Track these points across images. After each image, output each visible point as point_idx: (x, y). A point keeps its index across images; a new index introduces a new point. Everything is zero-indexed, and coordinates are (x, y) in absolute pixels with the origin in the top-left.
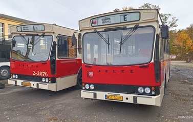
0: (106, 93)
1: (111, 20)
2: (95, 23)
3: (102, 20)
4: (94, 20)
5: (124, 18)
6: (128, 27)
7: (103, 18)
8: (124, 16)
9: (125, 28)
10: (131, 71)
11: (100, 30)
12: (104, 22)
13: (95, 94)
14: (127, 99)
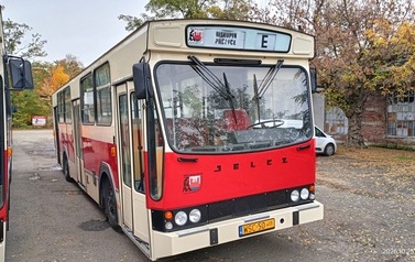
0: (240, 221)
1: (237, 40)
2: (198, 38)
3: (218, 34)
4: (197, 31)
5: (264, 42)
6: (264, 62)
7: (220, 30)
8: (264, 37)
9: (257, 64)
10: (284, 159)
11: (202, 59)
12: (220, 42)
13: (214, 234)
14: (282, 221)
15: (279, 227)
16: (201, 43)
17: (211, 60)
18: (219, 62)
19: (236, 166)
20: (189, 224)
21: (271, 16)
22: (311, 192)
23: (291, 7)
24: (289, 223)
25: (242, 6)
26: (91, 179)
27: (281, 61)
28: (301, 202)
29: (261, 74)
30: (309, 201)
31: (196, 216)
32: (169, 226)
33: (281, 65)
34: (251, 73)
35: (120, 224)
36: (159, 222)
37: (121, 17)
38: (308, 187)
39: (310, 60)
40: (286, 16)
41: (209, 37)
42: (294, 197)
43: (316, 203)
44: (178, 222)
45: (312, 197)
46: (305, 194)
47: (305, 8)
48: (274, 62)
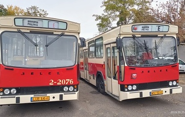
0: (151, 90)
1: (149, 29)
3: (142, 27)
5: (159, 29)
10: (167, 70)
11: (137, 36)
12: (143, 30)
13: (141, 94)
14: (166, 92)
15: (164, 94)
16: (137, 31)
17: (140, 36)
18: (143, 36)
19: (149, 72)
20: (132, 90)
21: (159, 12)
22: (177, 83)
23: (169, 7)
24: (168, 93)
25: (145, 7)
26: (92, 77)
27: (165, 35)
28: (173, 86)
29: (158, 40)
30: (176, 86)
31: (135, 87)
32: (126, 90)
33: (165, 36)
34: (154, 40)
35: (106, 91)
36: (123, 88)
37: (94, 15)
38: (176, 81)
39: (176, 34)
40: (166, 11)
41: (140, 28)
42: (170, 84)
43: (179, 87)
44: (129, 89)
45: (178, 84)
46: (175, 83)
47: (176, 7)
48: (163, 35)
